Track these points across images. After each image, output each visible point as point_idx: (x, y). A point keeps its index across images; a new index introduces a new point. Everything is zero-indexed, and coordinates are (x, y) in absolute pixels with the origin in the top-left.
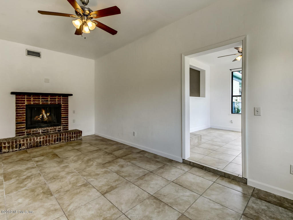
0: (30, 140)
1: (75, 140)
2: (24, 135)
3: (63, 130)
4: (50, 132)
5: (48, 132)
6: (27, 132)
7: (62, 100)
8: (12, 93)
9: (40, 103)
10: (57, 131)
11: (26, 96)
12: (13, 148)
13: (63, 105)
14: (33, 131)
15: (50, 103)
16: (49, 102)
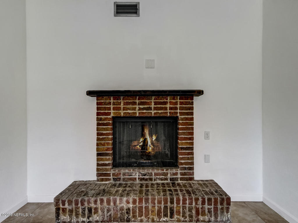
0: (108, 202)
1: (210, 221)
2: (109, 180)
3: (182, 179)
4: (155, 180)
5: (151, 179)
6: (113, 174)
7: (178, 106)
8: (90, 93)
9: (135, 113)
10: (169, 181)
11: (112, 98)
12: (77, 215)
13: (182, 119)
14: (124, 174)
15: (155, 113)
16: (153, 112)
